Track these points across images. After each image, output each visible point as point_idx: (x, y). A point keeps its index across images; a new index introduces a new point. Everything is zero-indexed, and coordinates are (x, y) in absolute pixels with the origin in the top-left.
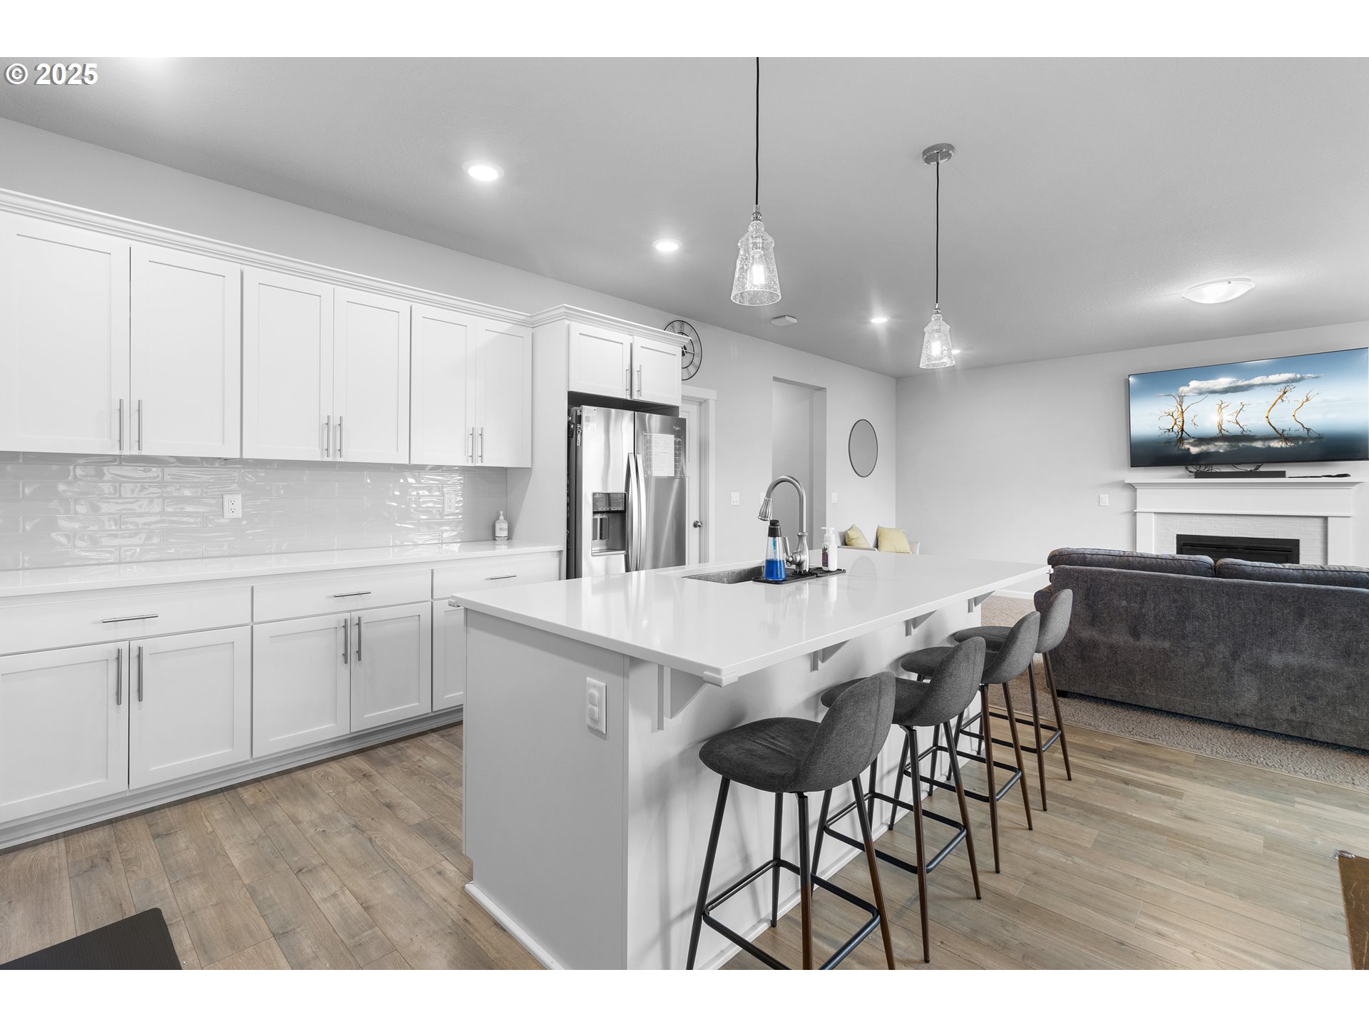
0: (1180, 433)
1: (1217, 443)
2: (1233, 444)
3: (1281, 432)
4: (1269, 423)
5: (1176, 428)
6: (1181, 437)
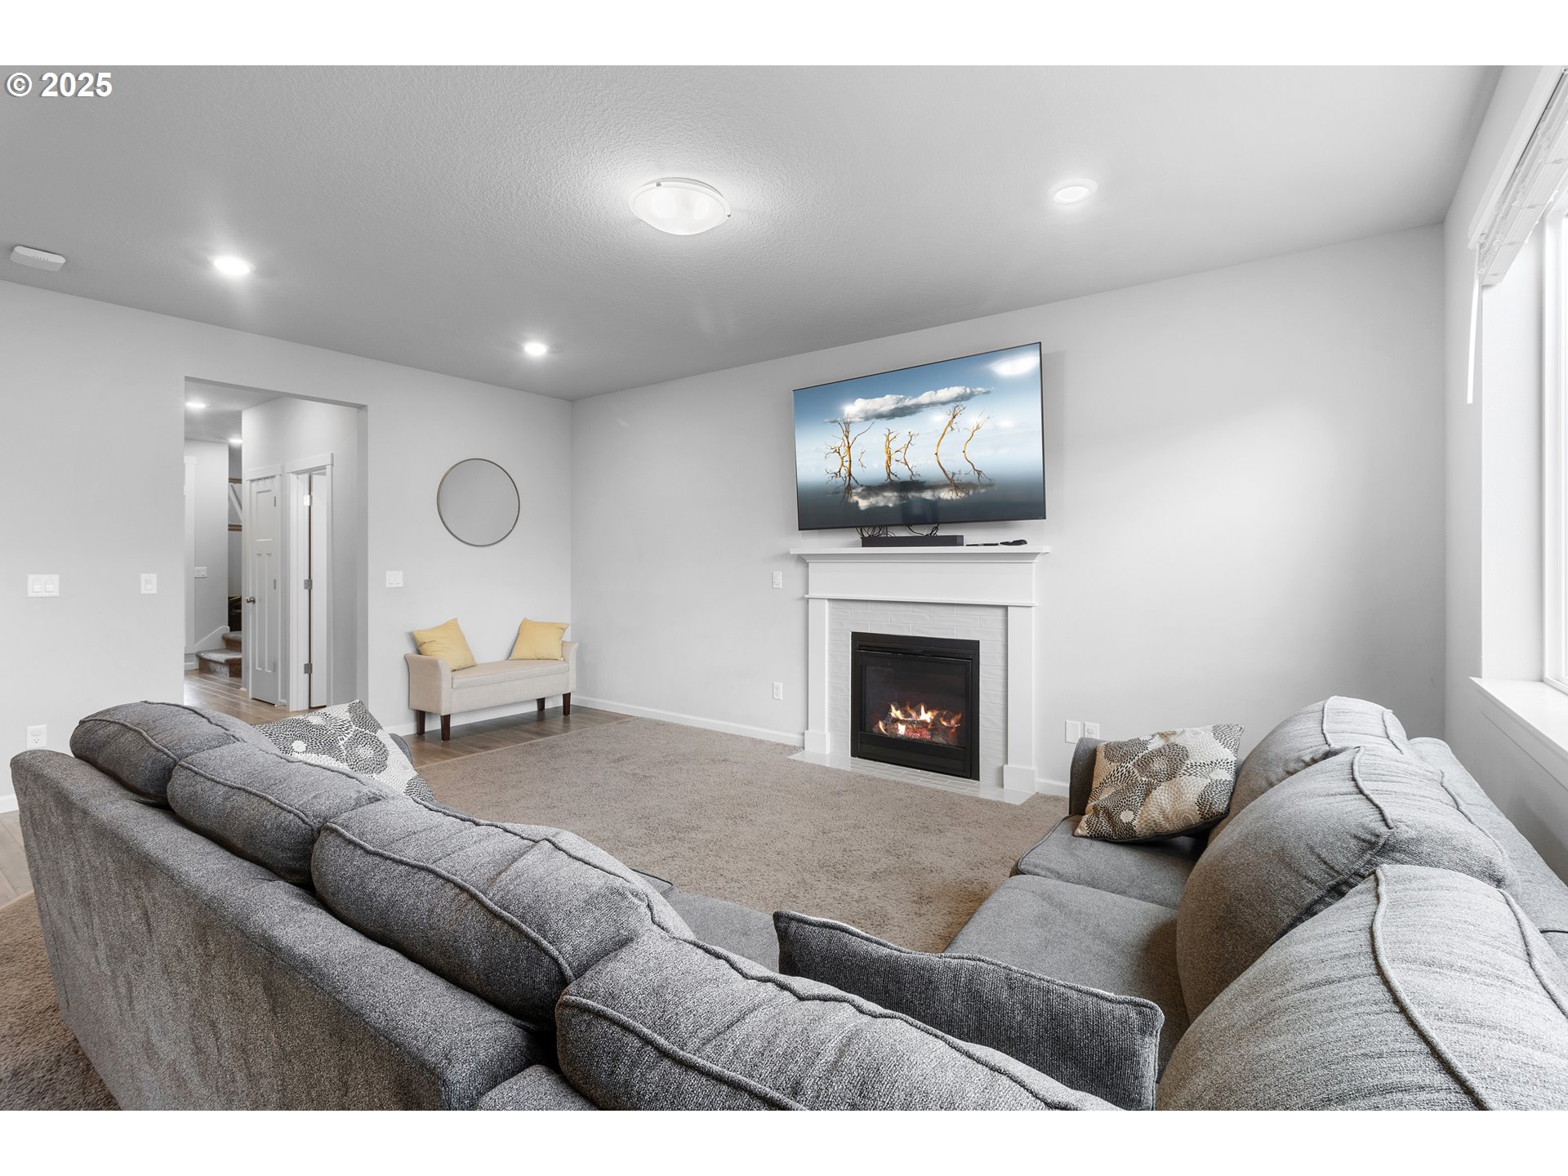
0: (848, 478)
1: (886, 494)
2: (902, 495)
3: (950, 476)
4: (939, 462)
5: (844, 472)
6: (849, 485)
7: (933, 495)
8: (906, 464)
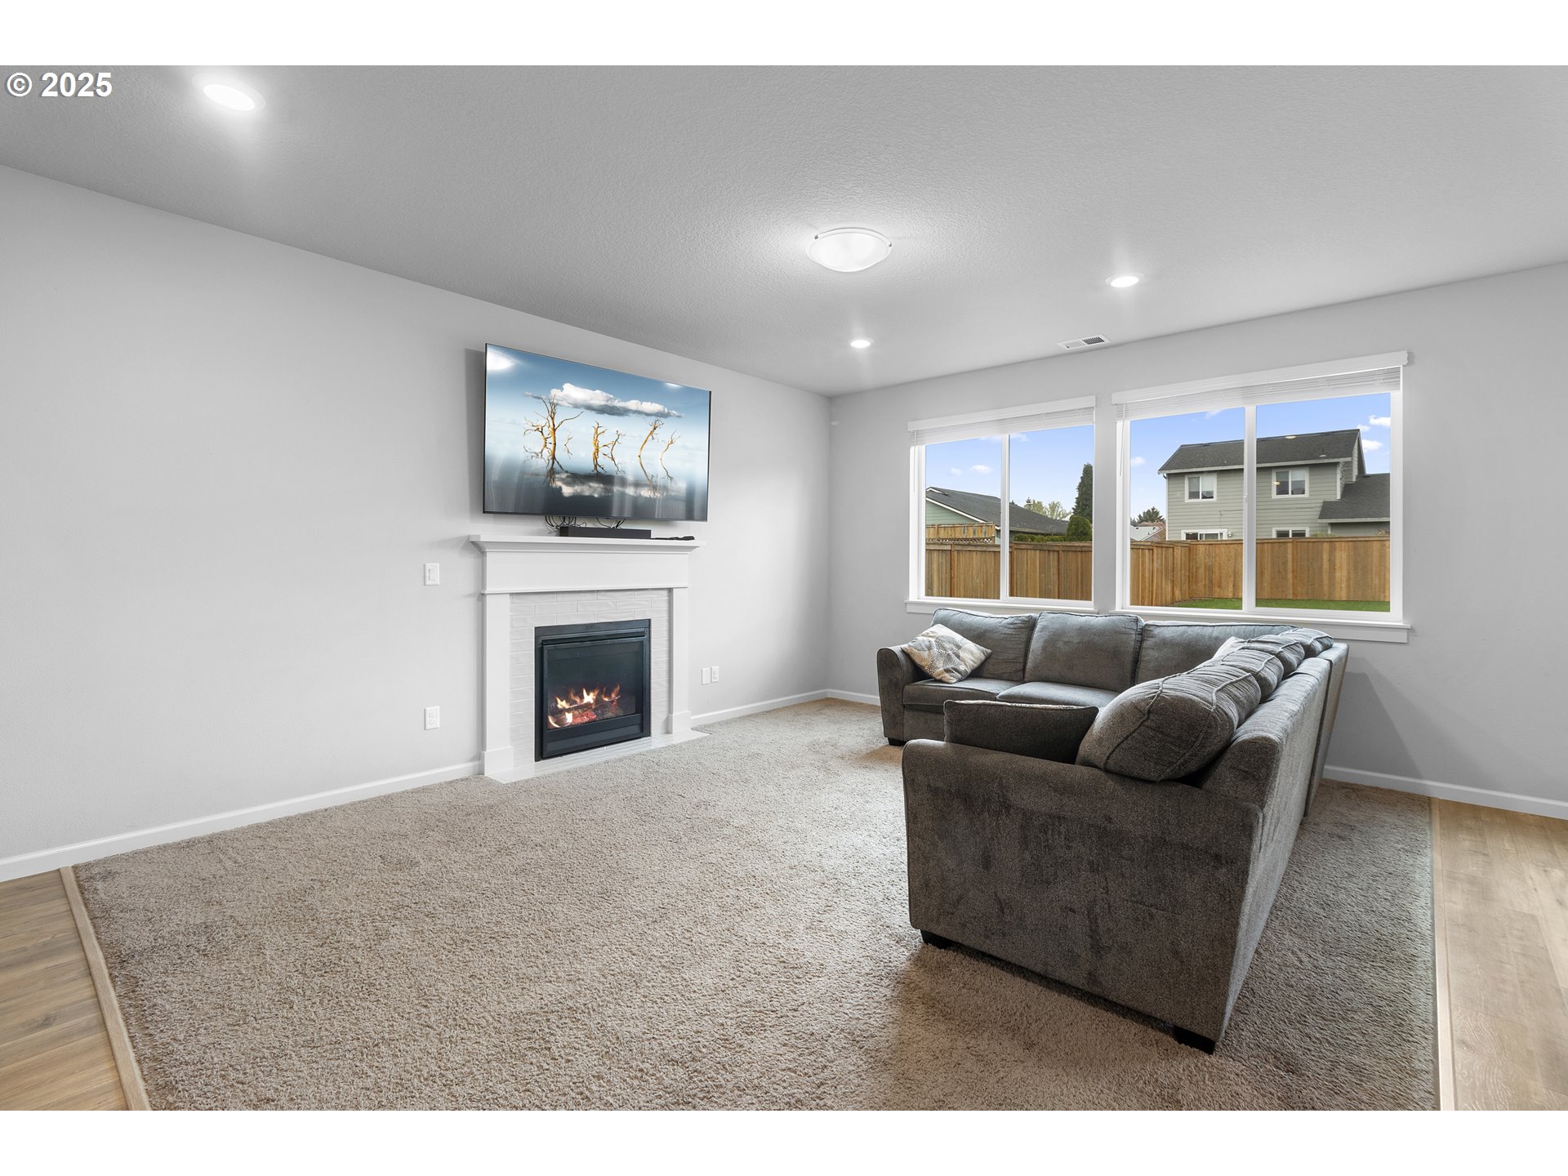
0: (551, 461)
1: (591, 484)
2: (606, 486)
3: (650, 478)
4: (641, 464)
5: (547, 454)
6: (552, 468)
7: (636, 492)
8: (613, 459)
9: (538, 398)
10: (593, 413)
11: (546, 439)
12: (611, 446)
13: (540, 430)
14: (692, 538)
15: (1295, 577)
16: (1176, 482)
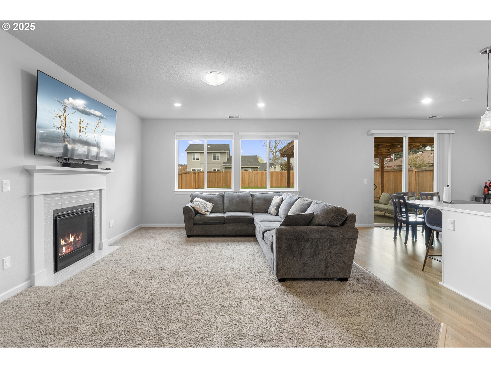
9: (60, 102)
10: (79, 112)
11: (62, 122)
12: (85, 128)
13: (60, 117)
14: (109, 169)
15: (223, 181)
16: (189, 154)
